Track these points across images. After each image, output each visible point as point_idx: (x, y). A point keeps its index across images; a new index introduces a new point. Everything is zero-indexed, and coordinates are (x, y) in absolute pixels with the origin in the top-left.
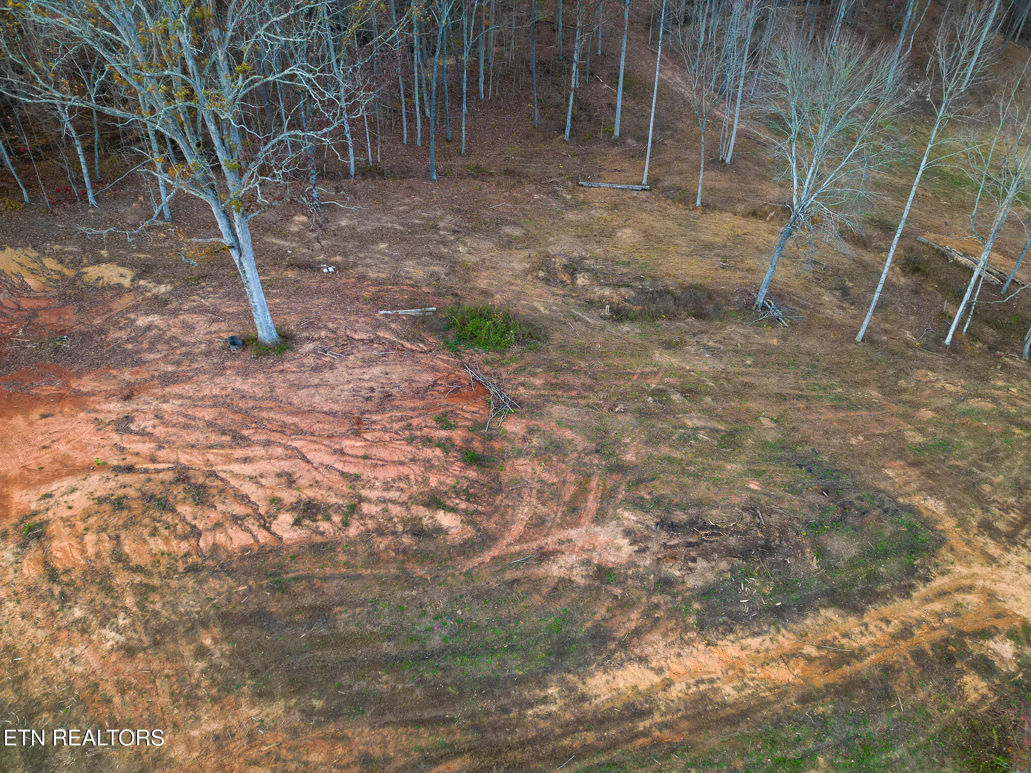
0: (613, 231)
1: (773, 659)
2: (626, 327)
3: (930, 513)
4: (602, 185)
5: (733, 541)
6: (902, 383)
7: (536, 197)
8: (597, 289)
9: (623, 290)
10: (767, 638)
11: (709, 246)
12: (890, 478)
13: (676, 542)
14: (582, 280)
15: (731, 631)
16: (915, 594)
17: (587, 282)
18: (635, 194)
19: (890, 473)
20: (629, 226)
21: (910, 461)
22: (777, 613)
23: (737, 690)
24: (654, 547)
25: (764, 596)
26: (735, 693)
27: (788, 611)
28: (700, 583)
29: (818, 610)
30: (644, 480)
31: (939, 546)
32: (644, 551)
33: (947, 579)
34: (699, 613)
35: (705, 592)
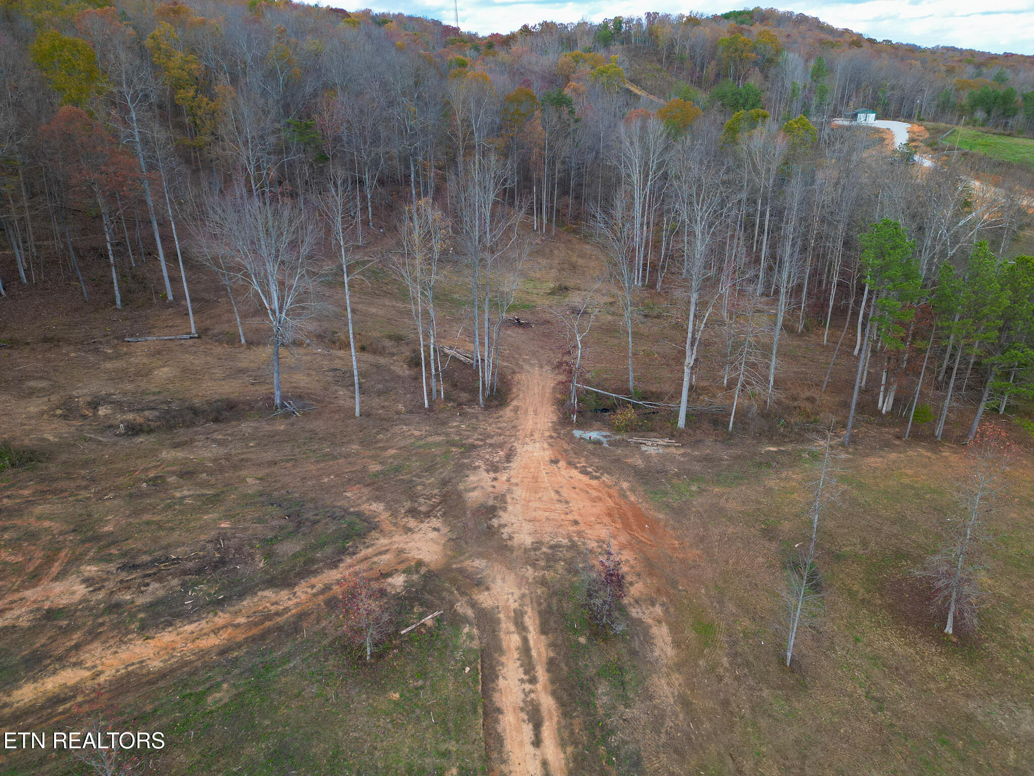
0: (150, 371)
1: (205, 634)
2: (141, 439)
3: (372, 512)
4: (149, 338)
5: (190, 565)
6: (380, 436)
7: (72, 355)
8: (119, 416)
9: (147, 413)
10: (204, 622)
11: (243, 371)
12: (348, 497)
13: (134, 576)
14: (102, 411)
15: (171, 625)
16: (341, 565)
17: (109, 412)
18: (183, 341)
19: (348, 494)
20: (168, 366)
21: (366, 483)
22: (217, 604)
23: (165, 661)
24: (110, 585)
25: (209, 595)
26: (162, 665)
27: (227, 600)
28: (148, 600)
29: (256, 593)
30: (117, 542)
31: (370, 531)
32: (99, 589)
33: (370, 550)
34: (142, 620)
35: (152, 605)
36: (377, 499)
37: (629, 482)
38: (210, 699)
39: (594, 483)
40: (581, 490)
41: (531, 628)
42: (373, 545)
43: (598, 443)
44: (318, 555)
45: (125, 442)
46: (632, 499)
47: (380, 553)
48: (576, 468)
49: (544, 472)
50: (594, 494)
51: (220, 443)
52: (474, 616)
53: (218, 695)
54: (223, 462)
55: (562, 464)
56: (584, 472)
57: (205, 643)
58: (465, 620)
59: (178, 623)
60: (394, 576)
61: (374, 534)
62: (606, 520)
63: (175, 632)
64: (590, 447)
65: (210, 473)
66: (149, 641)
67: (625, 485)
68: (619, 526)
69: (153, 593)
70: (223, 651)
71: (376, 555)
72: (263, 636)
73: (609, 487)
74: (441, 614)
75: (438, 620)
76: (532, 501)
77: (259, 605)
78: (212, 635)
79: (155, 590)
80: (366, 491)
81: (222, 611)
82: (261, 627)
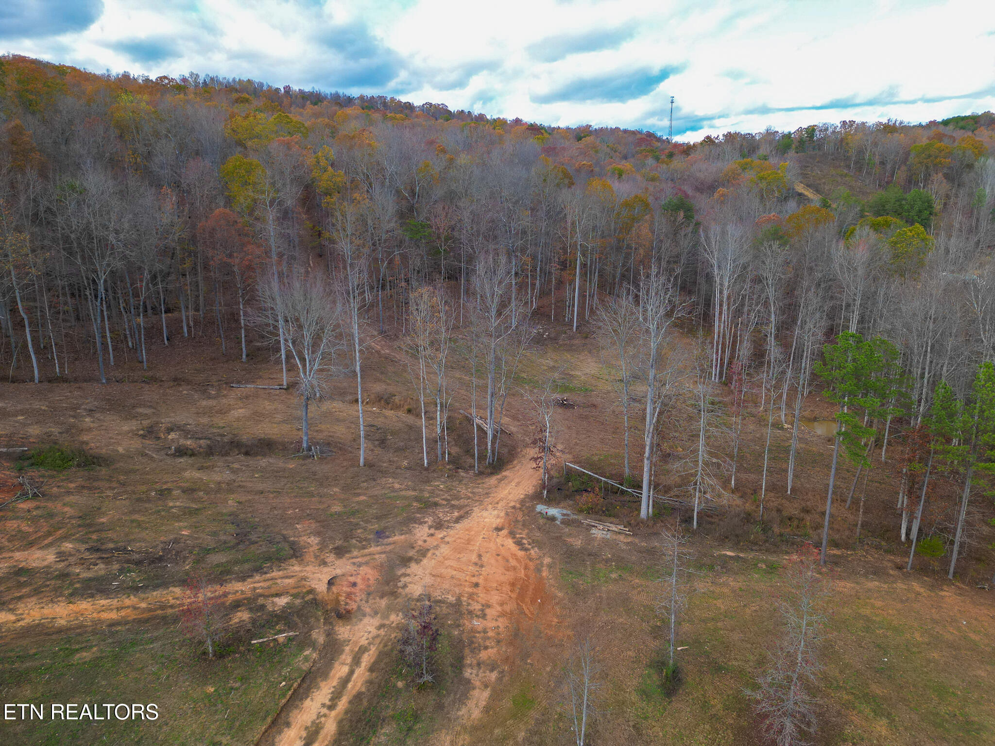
0: (229, 410)
1: (111, 609)
2: (181, 460)
3: (305, 544)
4: (249, 386)
5: (136, 557)
6: (364, 484)
7: (185, 392)
8: (180, 441)
9: (202, 441)
12: (296, 529)
13: (92, 557)
14: (172, 436)
15: (93, 597)
17: (176, 437)
18: (271, 391)
19: (299, 526)
21: (319, 520)
22: (135, 589)
23: (68, 622)
24: (72, 560)
25: (134, 581)
26: (65, 623)
27: (145, 588)
28: (90, 576)
29: (169, 588)
30: (101, 531)
31: (292, 558)
32: (64, 561)
33: (281, 573)
34: (76, 589)
35: (90, 579)
36: (318, 534)
37: (553, 558)
38: (78, 656)
39: (521, 554)
40: (504, 558)
41: (363, 664)
42: (286, 569)
43: (553, 519)
44: (236, 568)
45: (169, 460)
46: (544, 574)
47: (287, 577)
48: (514, 538)
49: (481, 537)
50: (513, 563)
51: (234, 471)
52: (323, 642)
53: (85, 654)
54: (223, 485)
55: (504, 532)
56: (519, 543)
57: (105, 616)
58: (313, 644)
59: (98, 597)
60: (282, 597)
61: (293, 561)
62: (506, 588)
63: (92, 603)
64: (541, 521)
65: (207, 493)
66: (71, 605)
67: (547, 560)
68: (514, 596)
69: (96, 571)
70: (113, 624)
71: (282, 578)
72: (147, 621)
73: (531, 560)
74: (296, 635)
75: (290, 639)
76: (450, 559)
77: (164, 597)
78: (115, 611)
79: (100, 569)
80: (313, 526)
81: (135, 595)
82: (152, 613)
